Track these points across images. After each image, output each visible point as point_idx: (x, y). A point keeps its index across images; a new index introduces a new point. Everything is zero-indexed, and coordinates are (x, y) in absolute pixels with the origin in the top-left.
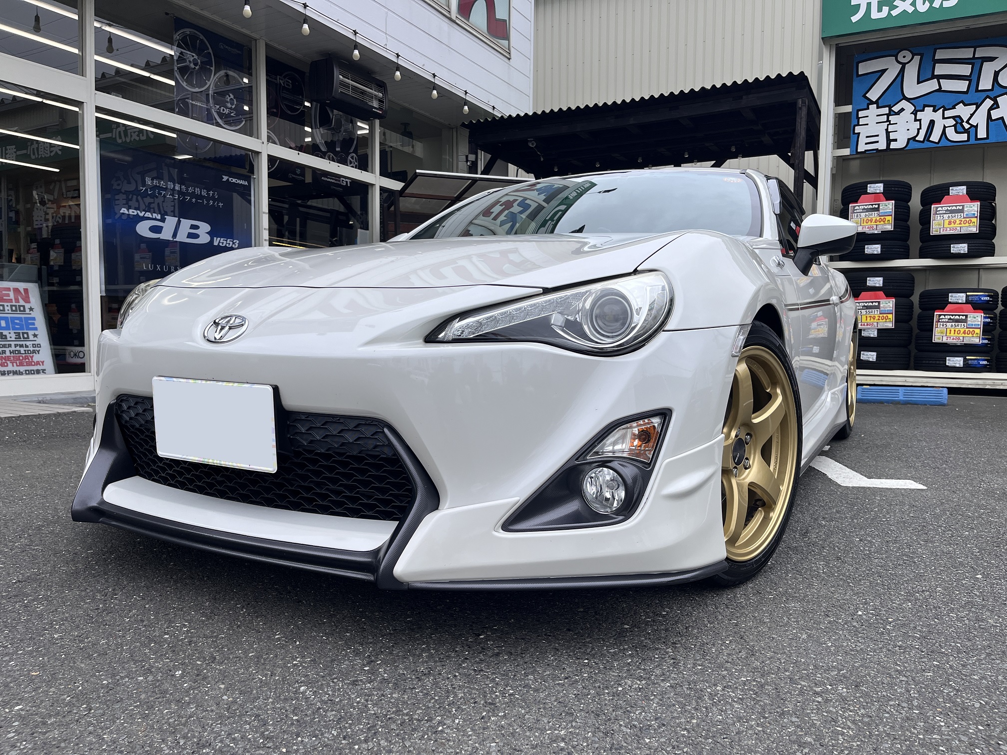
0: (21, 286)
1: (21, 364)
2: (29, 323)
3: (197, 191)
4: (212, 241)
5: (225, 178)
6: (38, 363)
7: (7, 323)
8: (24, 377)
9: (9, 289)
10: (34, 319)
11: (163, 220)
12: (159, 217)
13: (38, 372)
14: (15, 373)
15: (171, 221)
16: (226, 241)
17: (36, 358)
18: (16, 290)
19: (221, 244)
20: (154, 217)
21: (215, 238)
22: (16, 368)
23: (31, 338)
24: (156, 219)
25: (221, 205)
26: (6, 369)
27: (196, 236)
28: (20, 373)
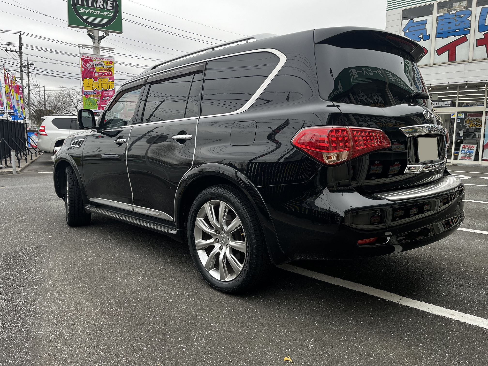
0: (473, 145)
1: (468, 159)
2: (472, 152)
6: (471, 159)
7: (468, 152)
8: (468, 161)
9: (471, 146)
10: (473, 151)
13: (470, 160)
14: (466, 160)
17: (471, 158)
18: (472, 146)
22: (467, 159)
23: (472, 154)
26: (465, 159)
28: (467, 160)
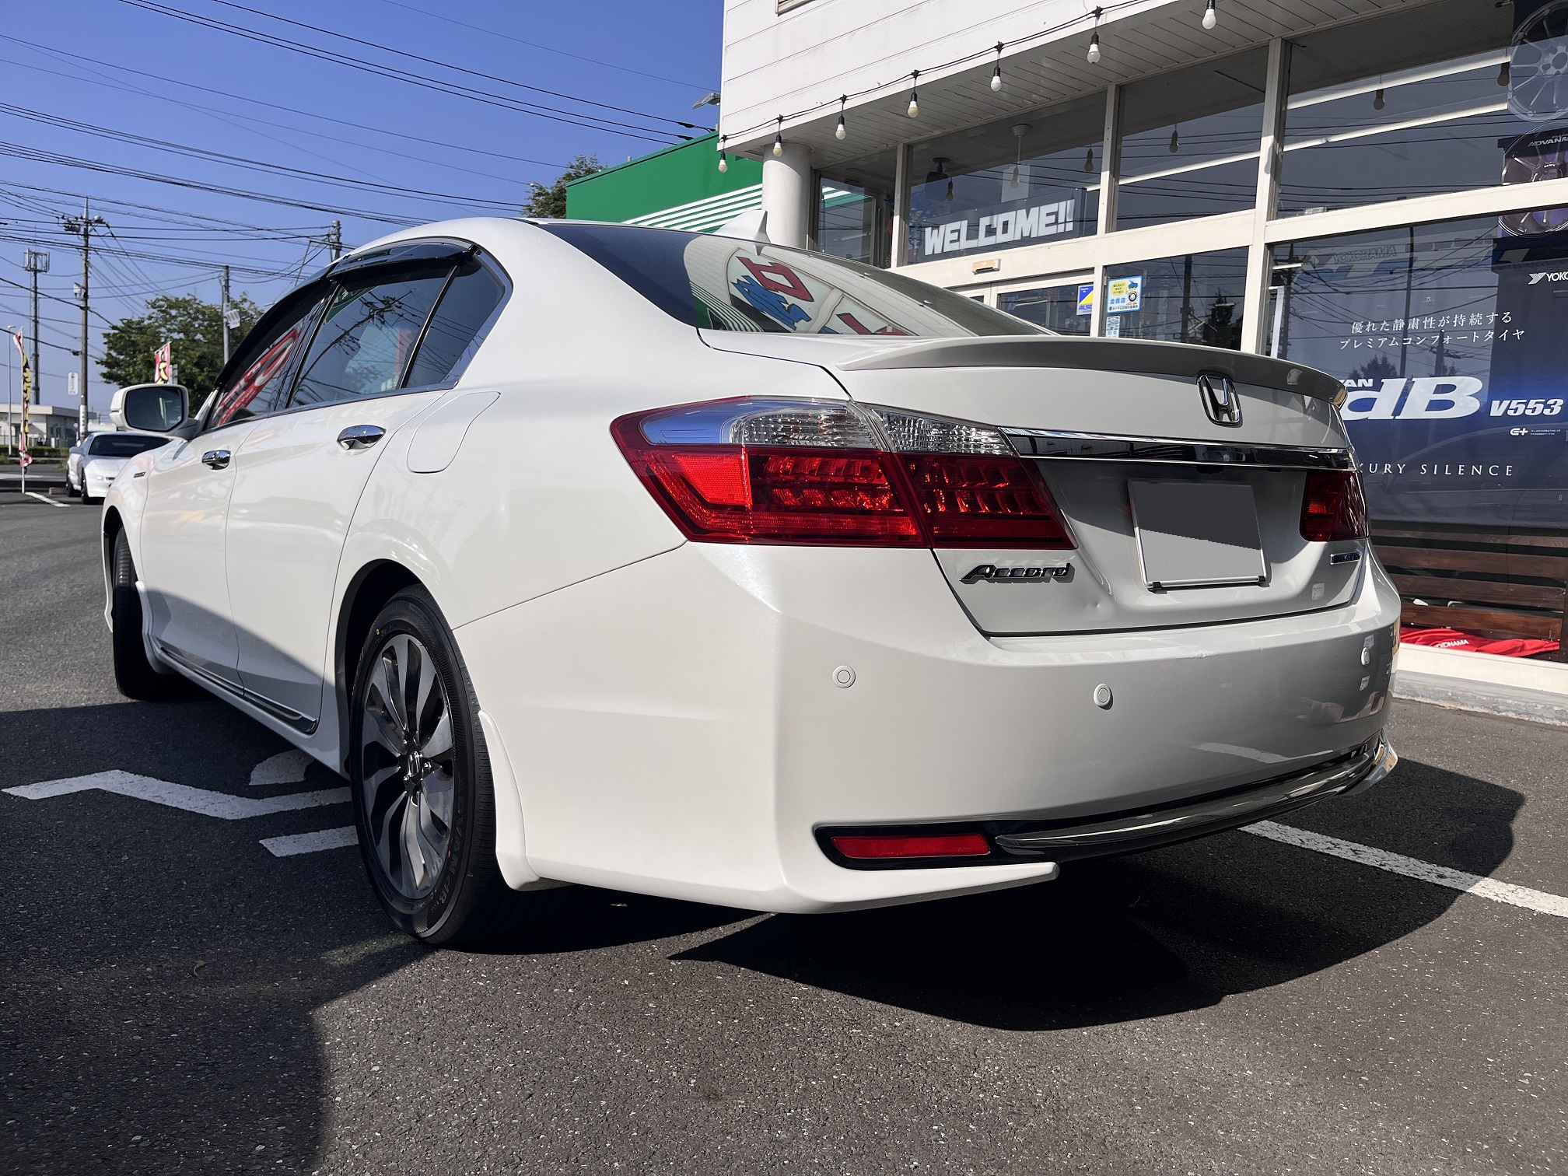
3: (1459, 320)
4: (1487, 407)
5: (1536, 278)
11: (1377, 387)
12: (1370, 383)
15: (1393, 387)
16: (1526, 404)
19: (1511, 413)
20: (1360, 385)
21: (1496, 403)
24: (1364, 388)
25: (1518, 333)
27: (1449, 404)
